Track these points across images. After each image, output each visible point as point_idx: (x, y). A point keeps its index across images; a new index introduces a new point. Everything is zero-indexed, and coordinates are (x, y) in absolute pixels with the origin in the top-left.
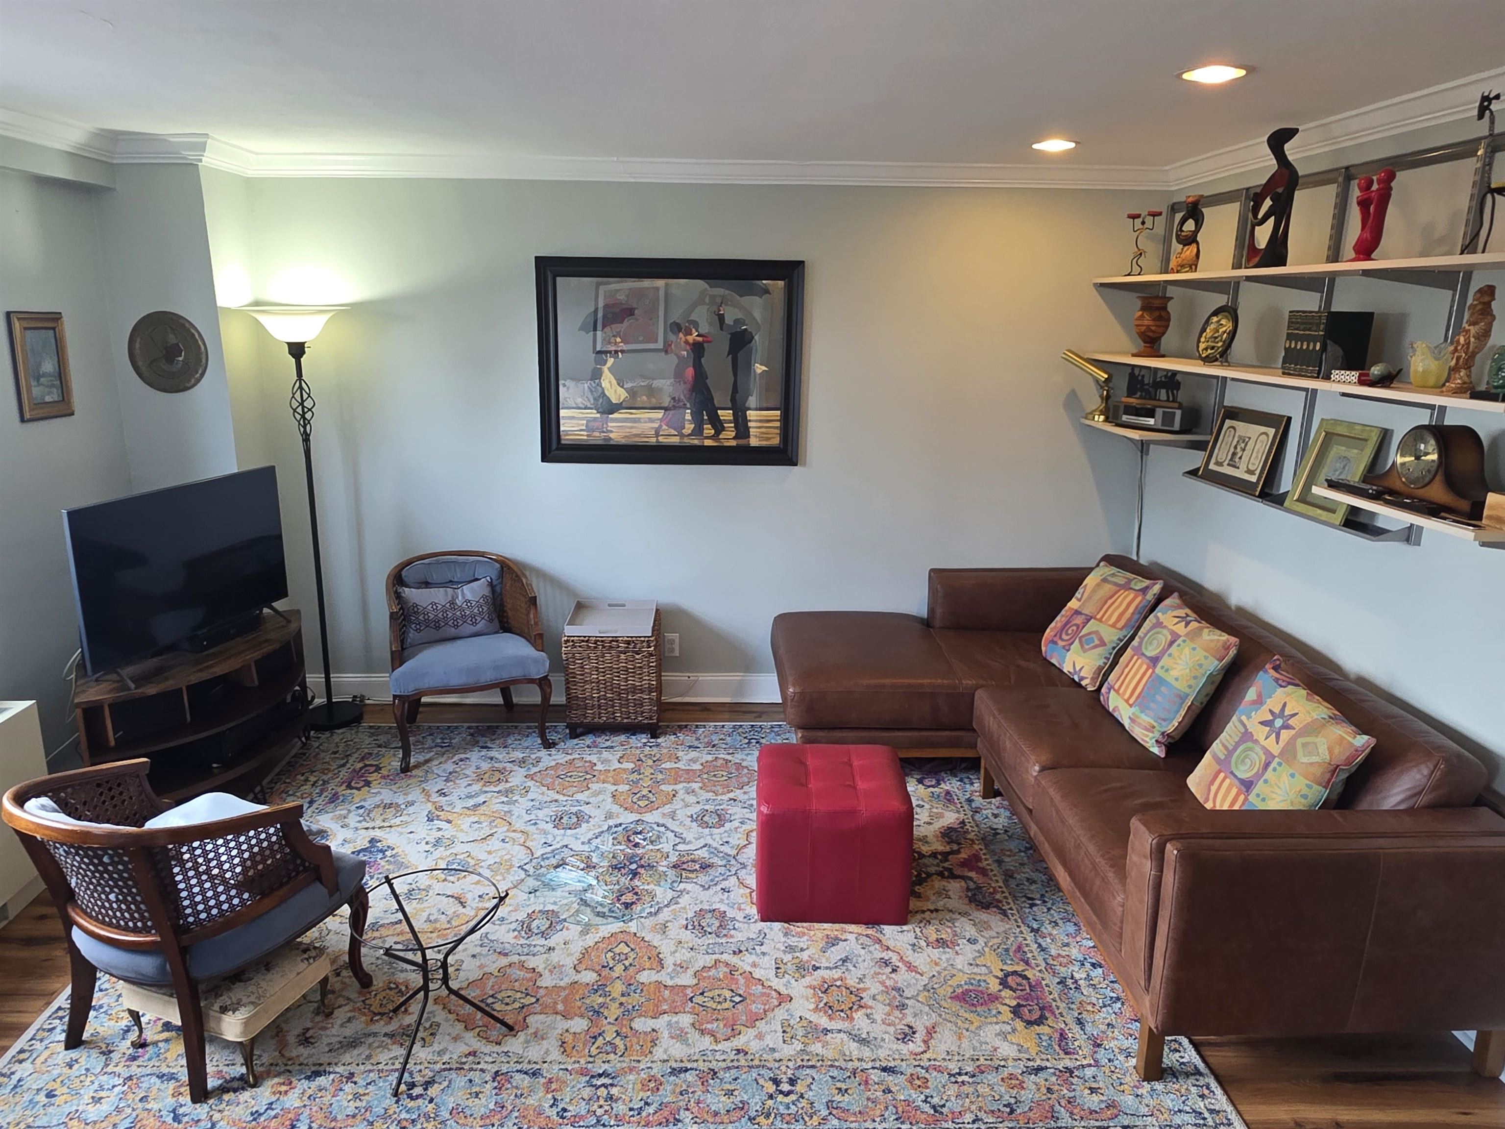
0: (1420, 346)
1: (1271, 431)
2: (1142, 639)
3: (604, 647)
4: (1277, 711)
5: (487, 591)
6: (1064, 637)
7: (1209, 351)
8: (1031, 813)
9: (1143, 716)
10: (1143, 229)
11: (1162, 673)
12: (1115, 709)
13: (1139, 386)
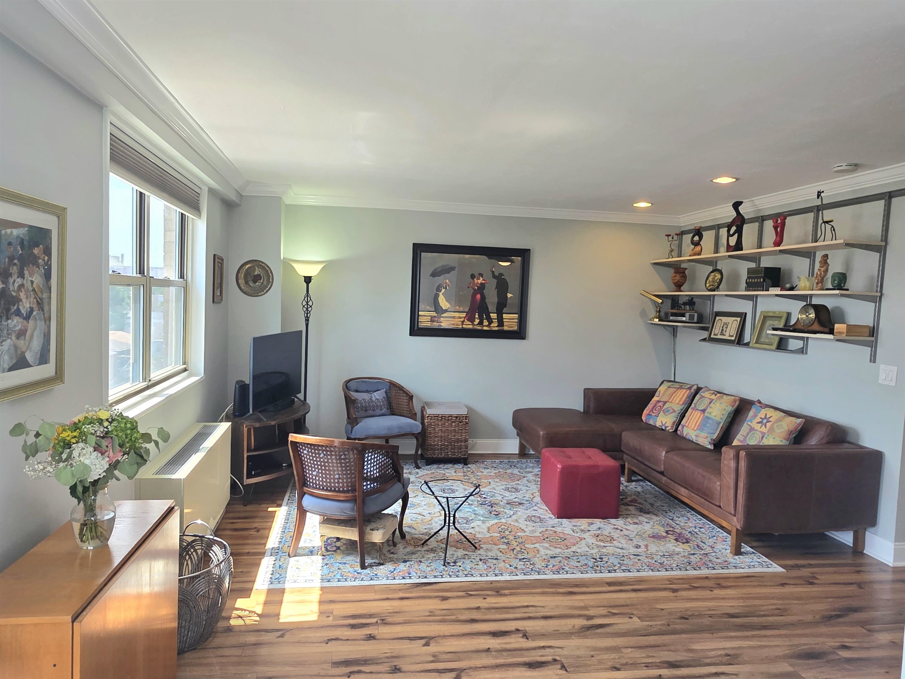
0: (803, 278)
1: (739, 319)
2: (696, 404)
3: (445, 419)
4: (763, 417)
5: (385, 395)
6: (654, 411)
7: (711, 287)
8: (663, 473)
9: (702, 433)
10: (672, 240)
11: (708, 415)
12: (687, 435)
13: (676, 305)
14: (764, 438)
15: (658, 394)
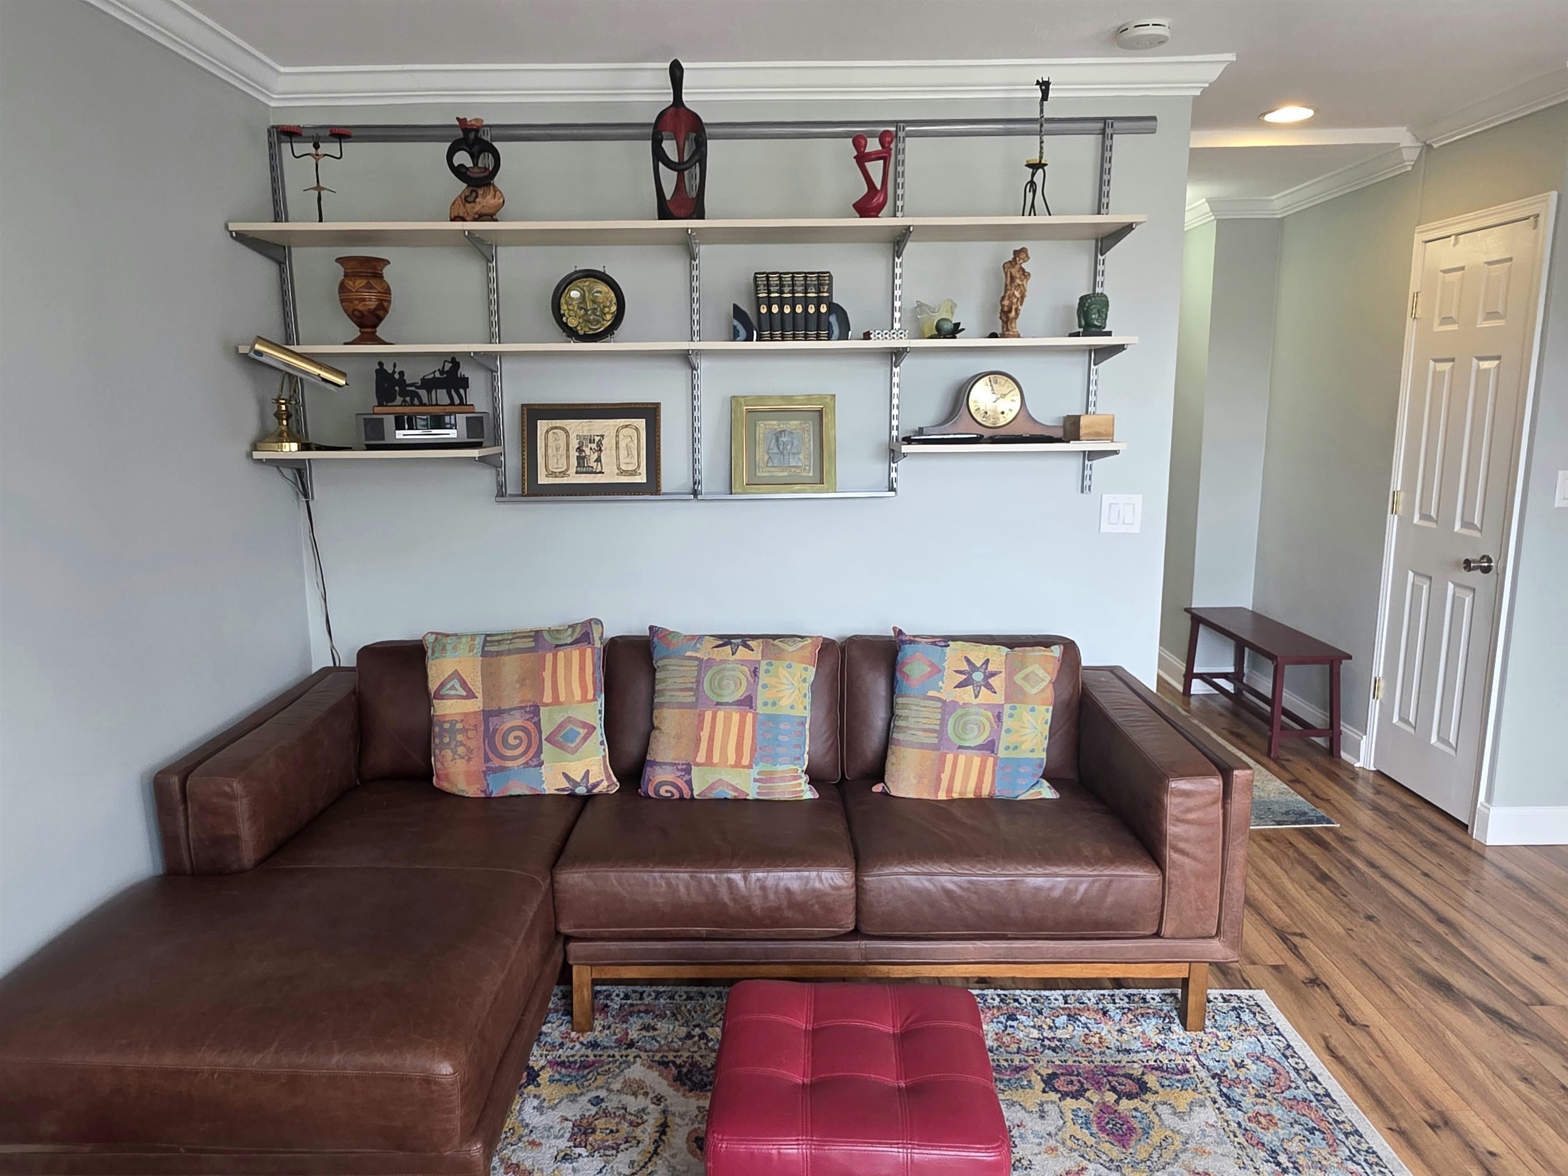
1: (635, 423)
2: (694, 690)
4: (963, 667)
6: (507, 753)
7: (590, 327)
8: (856, 933)
9: (780, 768)
10: (317, 155)
11: (769, 710)
12: (711, 788)
13: (397, 388)
14: (1005, 718)
15: (458, 686)
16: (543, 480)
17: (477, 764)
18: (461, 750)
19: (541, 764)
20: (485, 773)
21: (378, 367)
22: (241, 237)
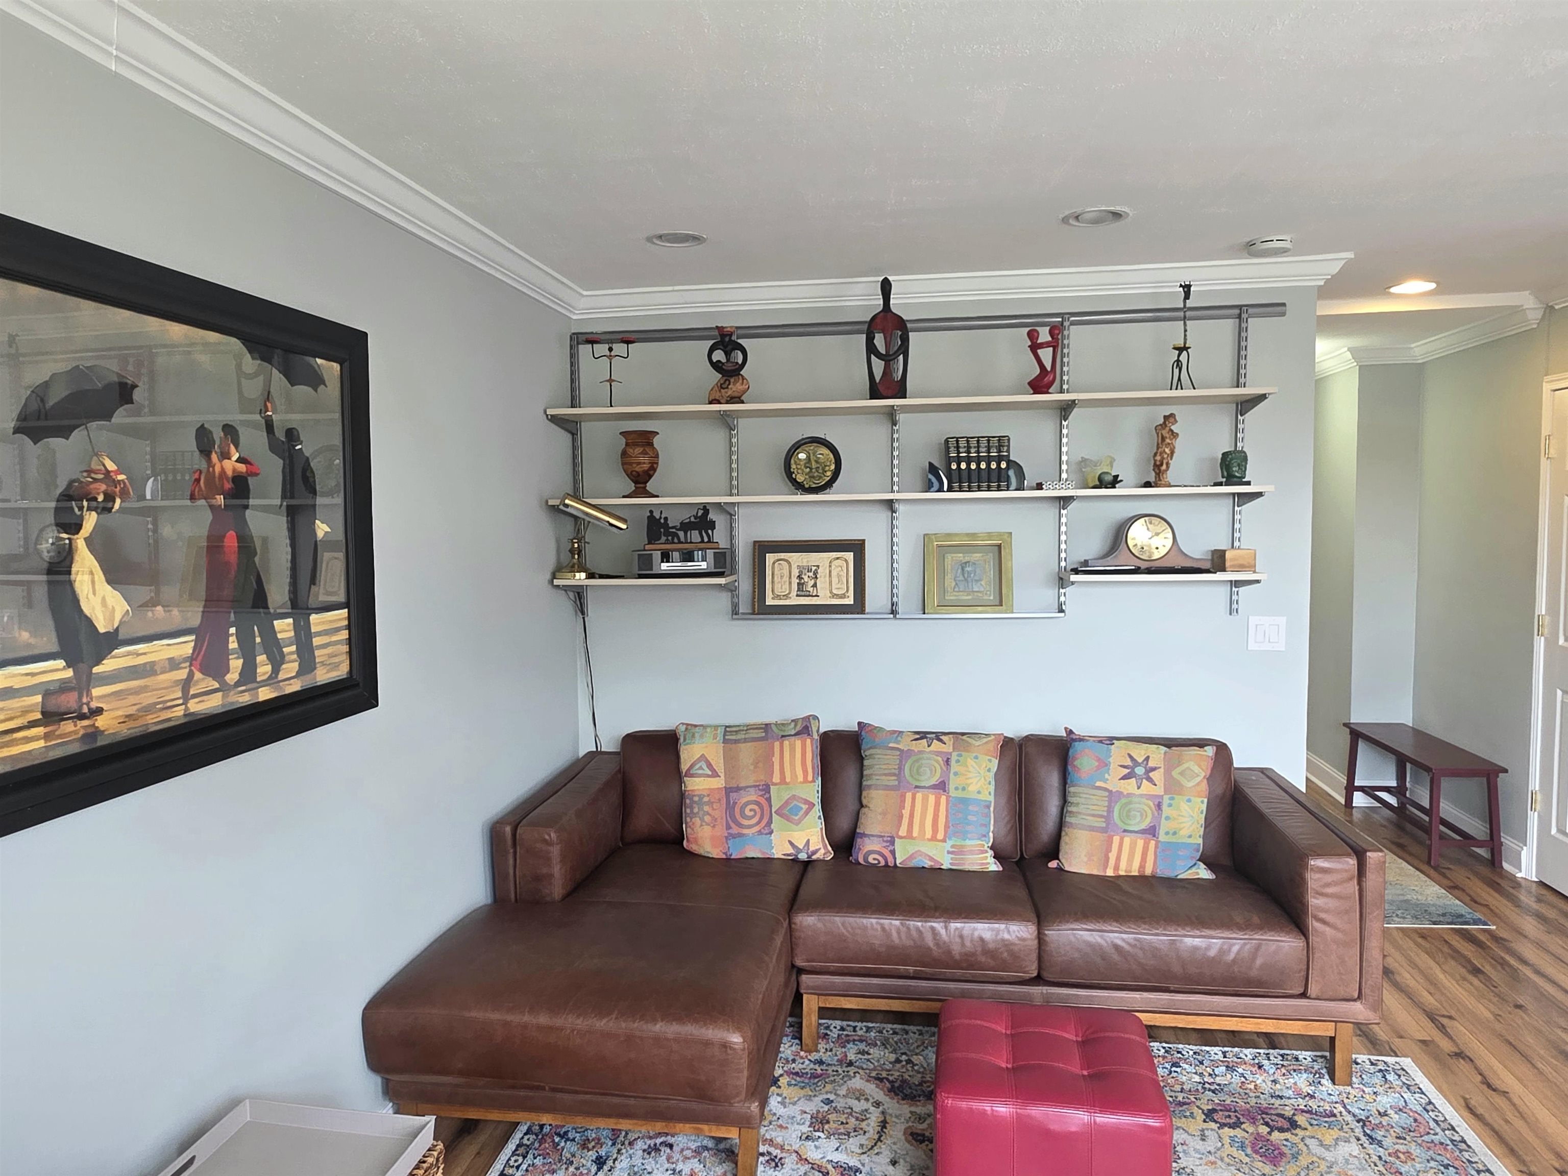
1: (845, 555)
2: (897, 775)
4: (1127, 763)
8: (1038, 980)
9: (968, 842)
10: (611, 356)
11: (960, 794)
12: (911, 857)
13: (662, 530)
14: (1165, 807)
15: (705, 767)
16: (769, 601)
17: (721, 831)
18: (707, 818)
19: (771, 833)
20: (727, 838)
21: (649, 514)
22: (554, 419)
